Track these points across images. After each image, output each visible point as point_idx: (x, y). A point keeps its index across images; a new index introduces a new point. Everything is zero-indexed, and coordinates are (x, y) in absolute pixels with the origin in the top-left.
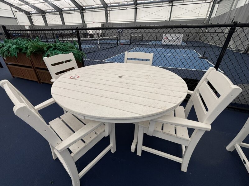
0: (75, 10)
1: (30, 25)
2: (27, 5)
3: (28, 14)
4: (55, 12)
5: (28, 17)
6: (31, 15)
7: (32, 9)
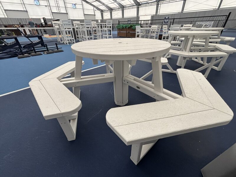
0: (133, 6)
1: (101, 19)
2: (103, 5)
3: (102, 11)
4: (119, 8)
5: (101, 13)
6: (103, 12)
7: (105, 8)
